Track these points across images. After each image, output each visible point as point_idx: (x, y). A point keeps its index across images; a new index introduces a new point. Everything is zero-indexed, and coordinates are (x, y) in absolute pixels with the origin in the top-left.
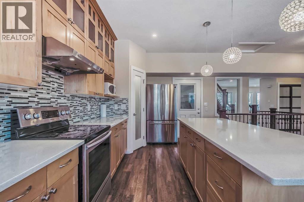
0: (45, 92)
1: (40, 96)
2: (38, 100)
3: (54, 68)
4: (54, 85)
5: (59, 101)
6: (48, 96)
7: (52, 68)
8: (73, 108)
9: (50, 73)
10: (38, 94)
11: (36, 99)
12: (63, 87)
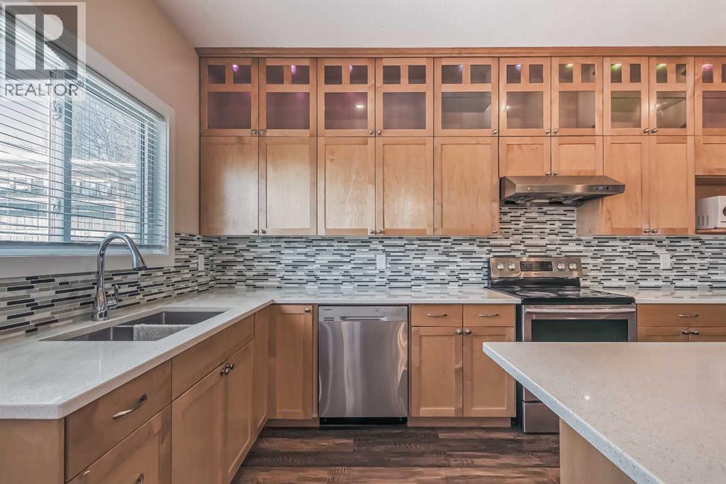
0: (536, 236)
1: (528, 242)
2: (525, 248)
3: (548, 201)
4: (554, 224)
5: (564, 248)
6: (543, 242)
7: (547, 203)
8: (603, 260)
9: (545, 209)
10: (524, 240)
11: (522, 247)
12: (575, 226)
